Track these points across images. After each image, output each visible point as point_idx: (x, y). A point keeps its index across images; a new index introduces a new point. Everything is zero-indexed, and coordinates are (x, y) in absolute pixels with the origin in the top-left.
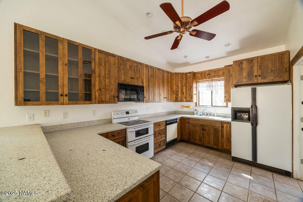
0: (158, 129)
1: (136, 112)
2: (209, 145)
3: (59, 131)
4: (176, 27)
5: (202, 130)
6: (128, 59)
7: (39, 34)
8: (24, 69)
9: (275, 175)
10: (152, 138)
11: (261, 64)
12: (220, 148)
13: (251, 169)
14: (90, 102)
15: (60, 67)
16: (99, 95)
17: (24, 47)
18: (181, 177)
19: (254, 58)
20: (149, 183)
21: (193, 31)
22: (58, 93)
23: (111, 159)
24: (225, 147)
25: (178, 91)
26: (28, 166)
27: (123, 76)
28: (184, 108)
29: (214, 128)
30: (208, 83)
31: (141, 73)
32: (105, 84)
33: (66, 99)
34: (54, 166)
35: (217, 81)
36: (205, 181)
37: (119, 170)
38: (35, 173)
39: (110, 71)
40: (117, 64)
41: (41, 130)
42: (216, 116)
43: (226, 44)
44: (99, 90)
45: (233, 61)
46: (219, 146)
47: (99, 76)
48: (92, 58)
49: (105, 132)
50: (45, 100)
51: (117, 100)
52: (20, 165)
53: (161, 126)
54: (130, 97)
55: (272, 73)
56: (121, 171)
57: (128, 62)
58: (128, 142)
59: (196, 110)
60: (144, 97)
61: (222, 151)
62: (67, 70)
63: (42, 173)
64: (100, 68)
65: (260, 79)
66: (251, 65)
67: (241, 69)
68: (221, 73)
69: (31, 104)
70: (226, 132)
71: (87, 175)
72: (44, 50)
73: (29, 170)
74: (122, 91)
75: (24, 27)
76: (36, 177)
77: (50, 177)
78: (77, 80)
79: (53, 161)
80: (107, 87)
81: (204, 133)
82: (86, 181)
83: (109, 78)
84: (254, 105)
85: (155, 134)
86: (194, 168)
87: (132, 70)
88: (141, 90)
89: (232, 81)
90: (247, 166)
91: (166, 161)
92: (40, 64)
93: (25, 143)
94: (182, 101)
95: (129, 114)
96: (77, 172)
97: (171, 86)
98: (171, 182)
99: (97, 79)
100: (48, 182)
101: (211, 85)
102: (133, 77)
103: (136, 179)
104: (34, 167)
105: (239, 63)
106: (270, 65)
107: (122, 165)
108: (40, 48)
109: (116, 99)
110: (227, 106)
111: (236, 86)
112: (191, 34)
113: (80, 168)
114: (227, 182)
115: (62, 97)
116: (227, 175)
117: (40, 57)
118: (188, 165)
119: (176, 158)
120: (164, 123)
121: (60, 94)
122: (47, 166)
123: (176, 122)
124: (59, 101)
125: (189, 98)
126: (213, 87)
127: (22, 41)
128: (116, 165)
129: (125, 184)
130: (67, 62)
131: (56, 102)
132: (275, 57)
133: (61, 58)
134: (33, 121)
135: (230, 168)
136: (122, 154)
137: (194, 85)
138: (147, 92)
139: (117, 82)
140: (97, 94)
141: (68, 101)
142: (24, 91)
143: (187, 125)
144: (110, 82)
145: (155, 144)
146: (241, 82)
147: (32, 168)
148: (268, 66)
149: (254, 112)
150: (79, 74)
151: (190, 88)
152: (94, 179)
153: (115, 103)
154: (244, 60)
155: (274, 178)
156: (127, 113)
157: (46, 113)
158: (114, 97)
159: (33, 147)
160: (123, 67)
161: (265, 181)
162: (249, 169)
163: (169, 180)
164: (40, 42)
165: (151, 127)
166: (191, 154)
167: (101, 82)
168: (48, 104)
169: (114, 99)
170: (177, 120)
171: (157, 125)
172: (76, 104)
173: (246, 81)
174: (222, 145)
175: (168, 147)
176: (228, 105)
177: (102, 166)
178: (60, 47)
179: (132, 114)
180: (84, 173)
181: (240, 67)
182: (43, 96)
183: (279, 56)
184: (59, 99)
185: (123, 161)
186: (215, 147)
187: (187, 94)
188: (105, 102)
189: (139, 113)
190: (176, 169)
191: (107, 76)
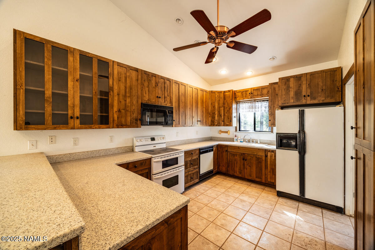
0: (190, 159)
1: (163, 138)
2: (251, 177)
3: (67, 161)
4: (210, 38)
5: (242, 160)
6: (154, 74)
7: (44, 42)
8: (25, 86)
9: (325, 211)
10: (183, 170)
11: (310, 82)
12: (263, 181)
13: (298, 204)
14: (107, 126)
15: (70, 84)
16: (118, 118)
17: (25, 59)
18: (216, 215)
19: (302, 74)
20: (175, 219)
21: (231, 42)
22: (68, 114)
23: (131, 193)
24: (269, 180)
25: (214, 114)
26: (34, 200)
27: (147, 94)
28: (222, 133)
29: (256, 157)
30: (251, 103)
31: (169, 91)
32: (126, 104)
33: (78, 122)
34: (64, 199)
35: (260, 101)
36: (244, 220)
37: (140, 205)
38: (43, 207)
39: (132, 89)
40: (140, 79)
41: (47, 159)
42: (259, 143)
43: (271, 57)
44: (118, 112)
45: (279, 78)
46: (262, 179)
47: (118, 94)
48: (109, 72)
49: (125, 163)
50: (51, 124)
51: (140, 124)
52: (25, 199)
53: (193, 155)
54: (156, 119)
55: (323, 93)
56: (142, 206)
57: (153, 77)
58: (153, 175)
59: (236, 136)
60: (173, 120)
61: (267, 185)
62: (79, 87)
63: (51, 207)
64: (120, 84)
65: (309, 100)
66: (299, 83)
67: (288, 88)
68: (265, 91)
69: (34, 128)
70: (270, 162)
71: (103, 210)
72: (50, 62)
73: (36, 204)
74: (147, 112)
75: (25, 35)
76: (44, 211)
77: (61, 211)
78: (91, 99)
79: (63, 194)
80: (128, 108)
81: (245, 163)
82: (102, 217)
83: (130, 97)
84: (302, 130)
85: (186, 165)
86: (232, 204)
87: (159, 87)
88: (170, 112)
89: (277, 102)
90: (294, 202)
91: (199, 197)
92: (46, 79)
93: (28, 174)
94: (219, 125)
95: (155, 140)
96: (92, 207)
97: (206, 106)
98: (205, 221)
99: (116, 98)
100: (59, 216)
101: (253, 106)
102: (159, 96)
103: (159, 214)
104: (42, 201)
105: (285, 80)
106: (321, 84)
107: (144, 200)
108: (46, 60)
109: (139, 122)
110: (272, 132)
111: (282, 108)
112: (228, 46)
113: (95, 203)
114: (269, 221)
115: (73, 120)
116: (270, 212)
117: (45, 71)
118: (225, 201)
119: (211, 194)
120: (198, 152)
121: (70, 116)
122: (56, 199)
123: (212, 150)
124: (69, 125)
125: (227, 122)
126: (255, 108)
127: (24, 51)
128: (137, 199)
129: (147, 219)
130: (78, 77)
131: (65, 126)
132: (326, 74)
133: (71, 72)
134: (36, 148)
135: (274, 204)
136: (145, 187)
137: (234, 106)
138: (176, 114)
139: (140, 102)
140: (116, 116)
141: (80, 125)
142: (25, 112)
143: (225, 153)
144: (131, 102)
145: (186, 177)
146: (288, 103)
147: (39, 202)
148: (318, 84)
149: (301, 139)
150: (94, 92)
151: (229, 109)
152: (111, 215)
153: (138, 127)
154: (291, 77)
155: (323, 215)
156: (153, 139)
157: (52, 139)
158: (136, 120)
159: (38, 179)
160: (148, 84)
161: (313, 218)
162: (295, 205)
163: (202, 220)
164: (45, 54)
165: (181, 156)
166: (230, 188)
167: (121, 102)
168: (55, 129)
169: (136, 123)
170: (213, 148)
171: (188, 153)
172: (90, 128)
173: (293, 102)
174: (266, 178)
175: (202, 180)
176: (273, 130)
177: (120, 201)
178: (71, 59)
179: (158, 140)
180: (100, 208)
181: (286, 86)
182: (48, 119)
183: (330, 73)
184: (69, 122)
185: (146, 195)
186: (258, 180)
187: (225, 116)
188: (125, 126)
189: (168, 140)
190: (211, 206)
191: (128, 95)
